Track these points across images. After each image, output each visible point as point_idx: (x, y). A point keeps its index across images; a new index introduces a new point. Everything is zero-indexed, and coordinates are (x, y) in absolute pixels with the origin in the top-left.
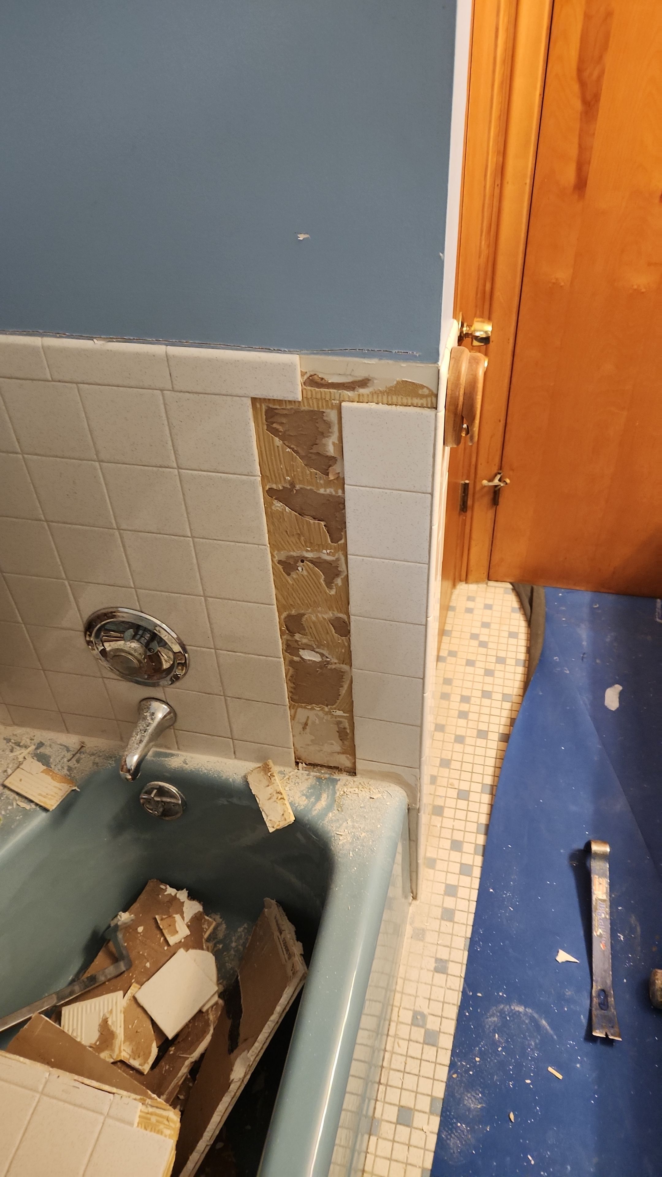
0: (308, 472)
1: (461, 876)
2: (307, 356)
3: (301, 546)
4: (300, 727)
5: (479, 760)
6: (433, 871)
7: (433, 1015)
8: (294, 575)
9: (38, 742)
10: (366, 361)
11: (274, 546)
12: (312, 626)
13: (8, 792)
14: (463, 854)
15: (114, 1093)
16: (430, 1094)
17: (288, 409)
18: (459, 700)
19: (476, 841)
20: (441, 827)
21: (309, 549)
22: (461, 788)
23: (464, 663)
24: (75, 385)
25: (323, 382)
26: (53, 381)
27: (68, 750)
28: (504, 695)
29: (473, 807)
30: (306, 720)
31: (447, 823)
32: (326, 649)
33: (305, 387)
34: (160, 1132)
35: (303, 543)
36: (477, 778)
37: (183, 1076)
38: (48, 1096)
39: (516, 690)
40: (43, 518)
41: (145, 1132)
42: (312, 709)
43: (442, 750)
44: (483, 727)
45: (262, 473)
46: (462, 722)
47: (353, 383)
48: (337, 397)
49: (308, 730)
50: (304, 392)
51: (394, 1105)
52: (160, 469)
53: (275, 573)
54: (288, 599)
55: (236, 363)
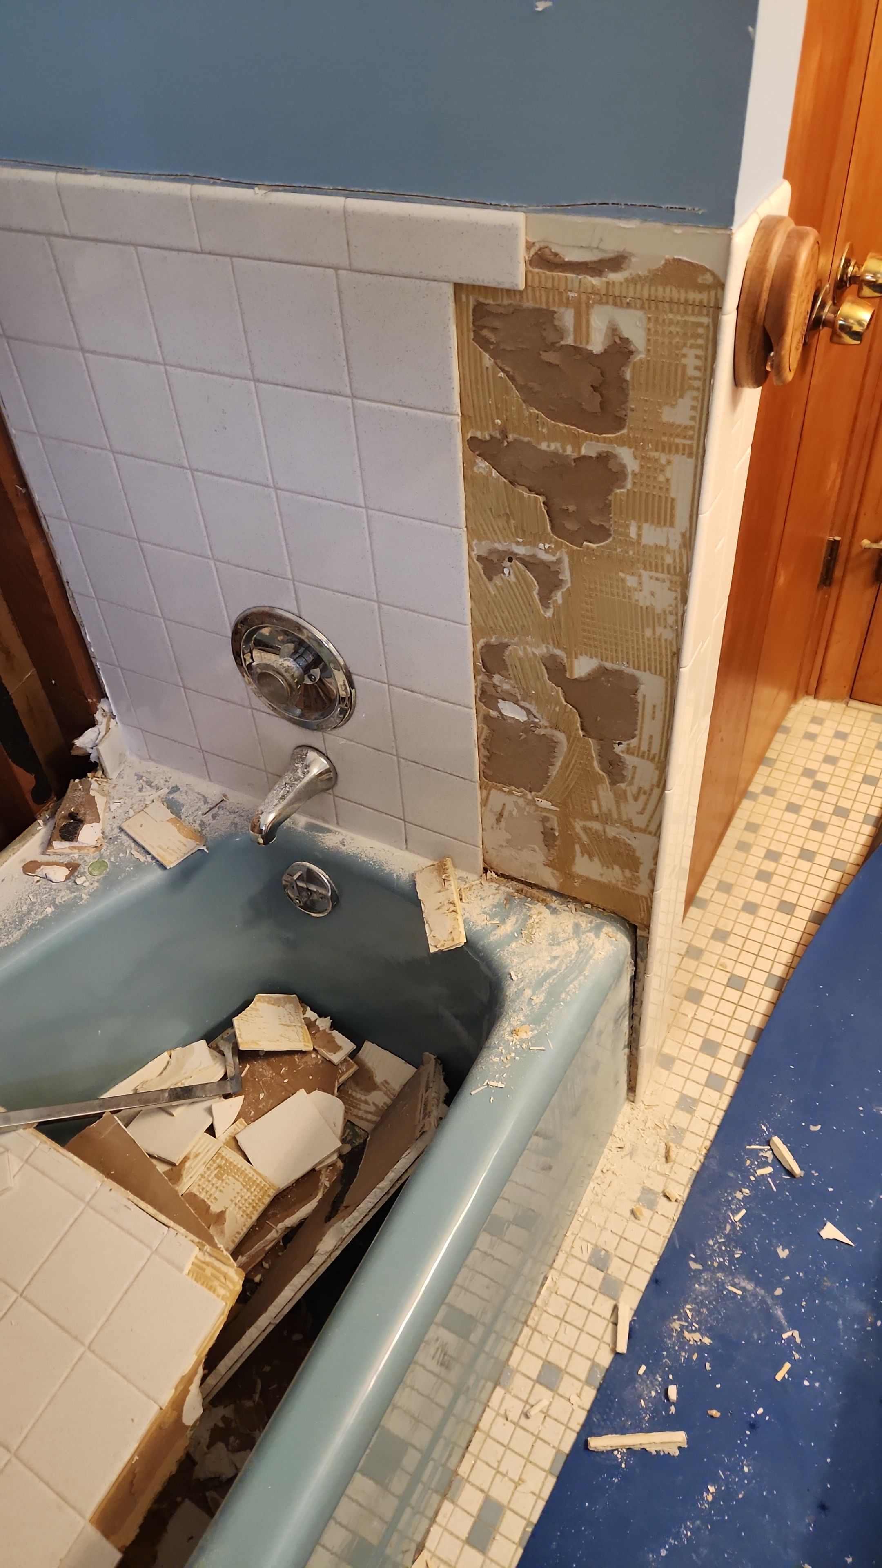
0: (526, 413)
1: (706, 1088)
2: (537, 215)
3: (511, 536)
4: (493, 819)
5: (774, 941)
6: (667, 1072)
7: (620, 1258)
8: (497, 580)
9: (174, 785)
10: (623, 224)
11: (473, 532)
12: (518, 665)
13: (123, 837)
14: (717, 1060)
15: (169, 1227)
16: (592, 1357)
17: (505, 307)
18: (762, 855)
19: (740, 1047)
20: (693, 1018)
21: (521, 540)
22: (735, 972)
23: (784, 807)
24: (228, 259)
25: (557, 260)
26: (202, 252)
27: (206, 802)
28: (833, 860)
29: (746, 1001)
30: (501, 808)
31: (703, 1014)
32: (534, 702)
33: (531, 269)
34: (212, 1289)
35: (513, 531)
36: (763, 964)
37: (272, 1241)
38: (93, 1208)
39: (854, 856)
40: (187, 465)
41: (195, 1283)
42: (510, 793)
43: (721, 916)
44: (790, 898)
45: (464, 412)
46: (760, 886)
47: (601, 261)
48: (576, 285)
49: (503, 824)
50: (530, 275)
51: (538, 1357)
52: (330, 397)
53: (472, 575)
54: (487, 616)
55: (436, 223)
